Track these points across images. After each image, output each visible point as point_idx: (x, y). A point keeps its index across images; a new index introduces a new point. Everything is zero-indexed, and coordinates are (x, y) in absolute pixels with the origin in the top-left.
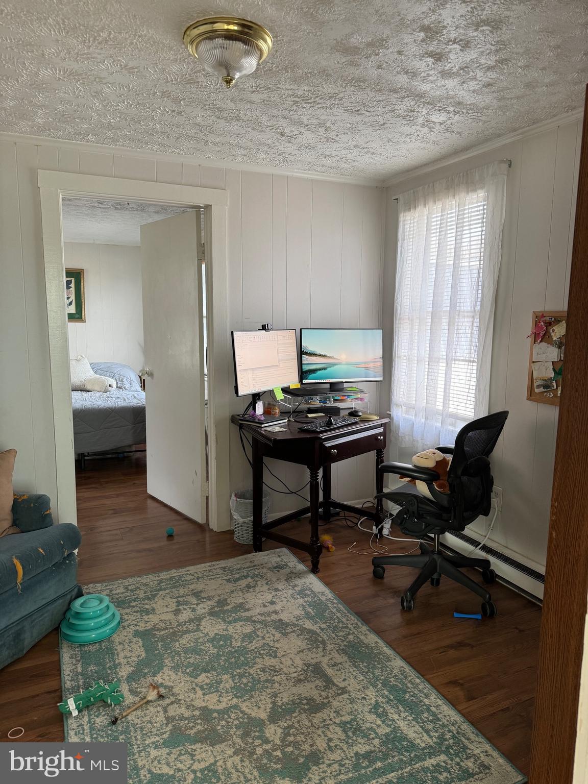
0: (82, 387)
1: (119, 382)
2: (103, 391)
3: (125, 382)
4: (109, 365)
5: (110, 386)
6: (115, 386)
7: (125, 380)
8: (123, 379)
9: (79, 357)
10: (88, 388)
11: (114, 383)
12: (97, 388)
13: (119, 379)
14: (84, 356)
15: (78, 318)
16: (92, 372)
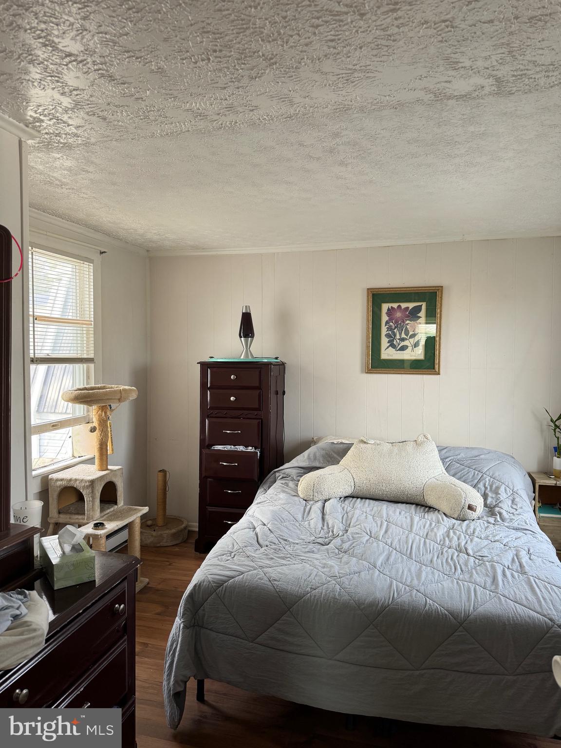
0: (419, 499)
1: (490, 494)
2: (456, 516)
3: (503, 495)
4: (475, 453)
5: (470, 507)
6: (480, 508)
7: (502, 489)
8: (498, 488)
9: (421, 438)
10: (431, 501)
11: (477, 500)
12: (444, 507)
13: (491, 486)
14: (429, 437)
15: (428, 368)
16: (440, 468)
